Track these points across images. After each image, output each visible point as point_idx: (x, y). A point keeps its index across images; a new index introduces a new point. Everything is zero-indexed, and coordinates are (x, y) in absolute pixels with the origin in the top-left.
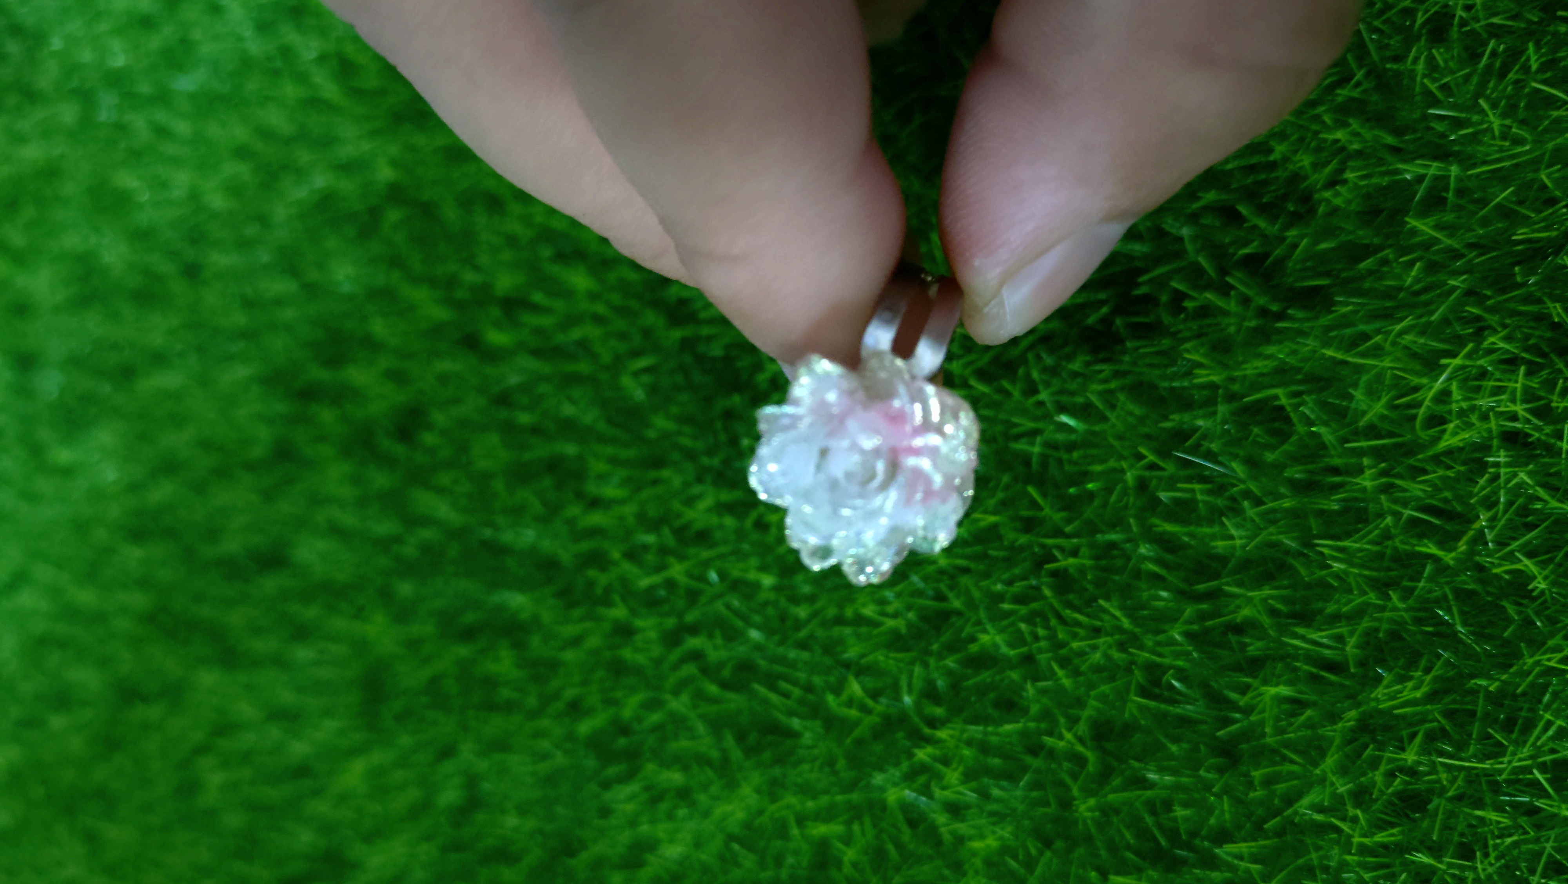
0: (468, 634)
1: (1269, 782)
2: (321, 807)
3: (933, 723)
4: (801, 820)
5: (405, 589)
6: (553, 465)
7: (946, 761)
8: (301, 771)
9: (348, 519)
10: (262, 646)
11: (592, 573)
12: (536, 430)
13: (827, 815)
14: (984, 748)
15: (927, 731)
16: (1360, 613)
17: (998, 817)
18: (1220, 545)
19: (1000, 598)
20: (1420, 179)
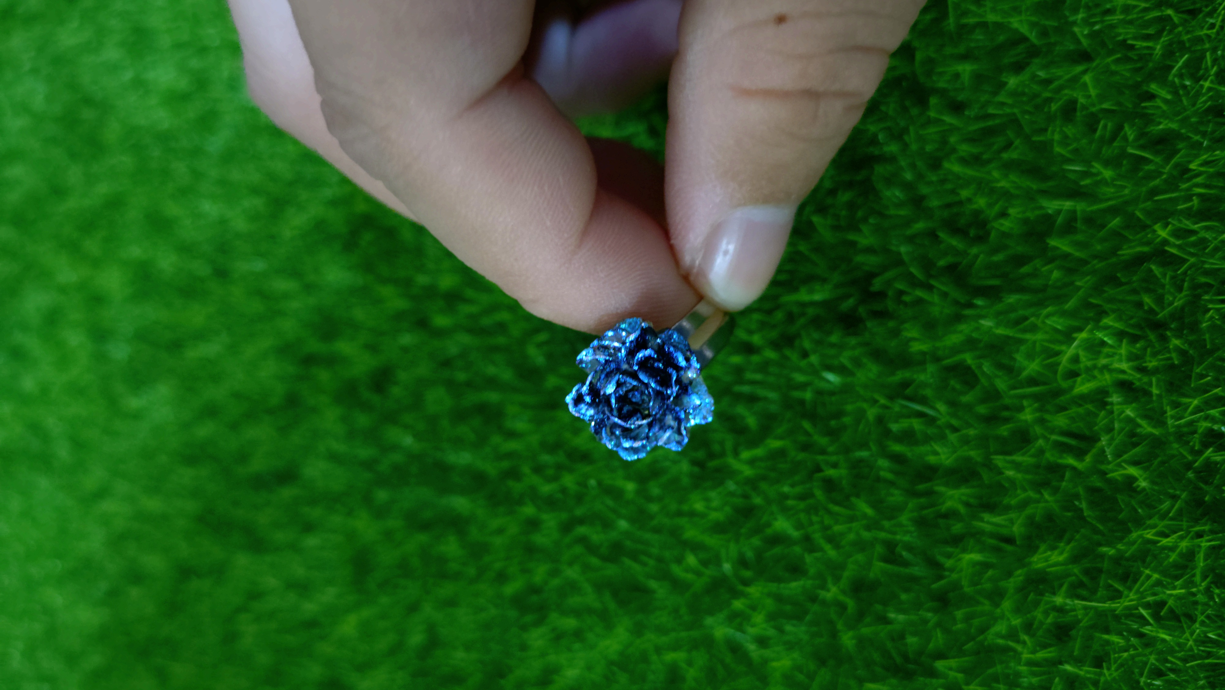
0: (425, 527)
1: (968, 618)
2: (326, 649)
3: (746, 583)
4: (658, 650)
5: (382, 495)
6: (482, 409)
7: (753, 608)
8: (311, 624)
9: (340, 447)
10: (280, 536)
11: (511, 483)
12: (469, 384)
13: (675, 647)
14: (779, 598)
15: (741, 587)
16: (1024, 505)
17: (790, 646)
18: (932, 459)
19: (786, 497)
20: (1059, 212)
